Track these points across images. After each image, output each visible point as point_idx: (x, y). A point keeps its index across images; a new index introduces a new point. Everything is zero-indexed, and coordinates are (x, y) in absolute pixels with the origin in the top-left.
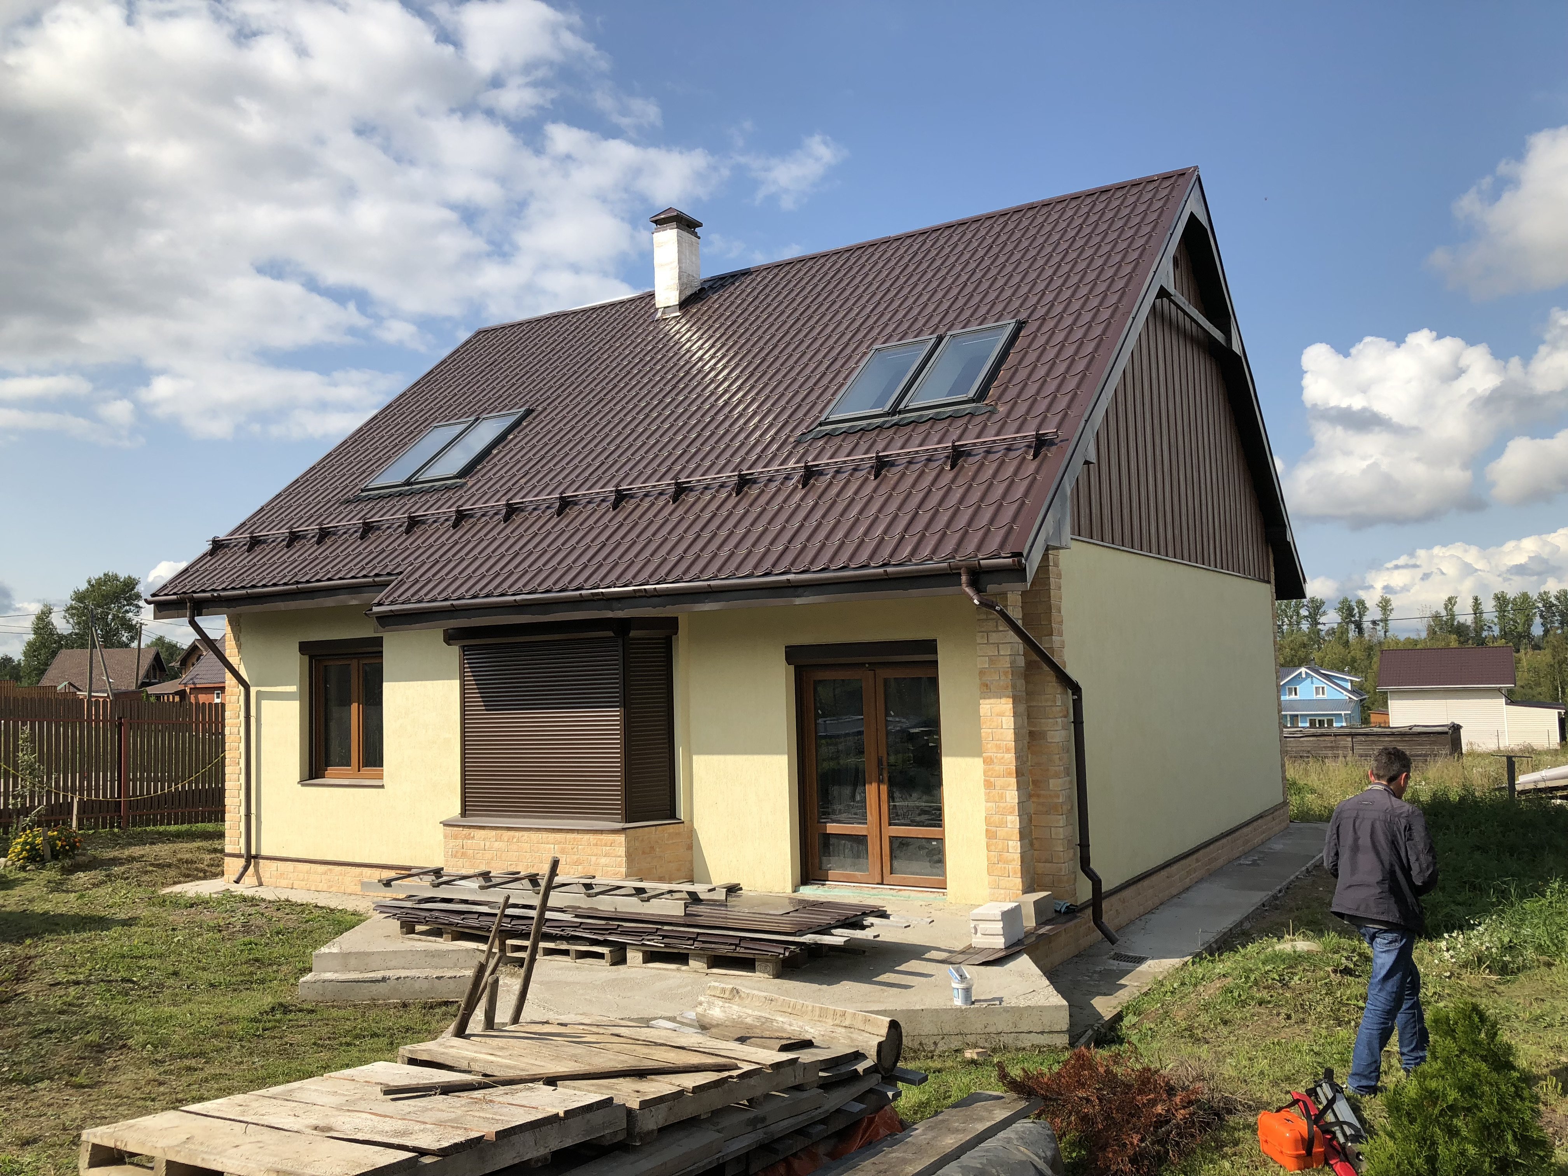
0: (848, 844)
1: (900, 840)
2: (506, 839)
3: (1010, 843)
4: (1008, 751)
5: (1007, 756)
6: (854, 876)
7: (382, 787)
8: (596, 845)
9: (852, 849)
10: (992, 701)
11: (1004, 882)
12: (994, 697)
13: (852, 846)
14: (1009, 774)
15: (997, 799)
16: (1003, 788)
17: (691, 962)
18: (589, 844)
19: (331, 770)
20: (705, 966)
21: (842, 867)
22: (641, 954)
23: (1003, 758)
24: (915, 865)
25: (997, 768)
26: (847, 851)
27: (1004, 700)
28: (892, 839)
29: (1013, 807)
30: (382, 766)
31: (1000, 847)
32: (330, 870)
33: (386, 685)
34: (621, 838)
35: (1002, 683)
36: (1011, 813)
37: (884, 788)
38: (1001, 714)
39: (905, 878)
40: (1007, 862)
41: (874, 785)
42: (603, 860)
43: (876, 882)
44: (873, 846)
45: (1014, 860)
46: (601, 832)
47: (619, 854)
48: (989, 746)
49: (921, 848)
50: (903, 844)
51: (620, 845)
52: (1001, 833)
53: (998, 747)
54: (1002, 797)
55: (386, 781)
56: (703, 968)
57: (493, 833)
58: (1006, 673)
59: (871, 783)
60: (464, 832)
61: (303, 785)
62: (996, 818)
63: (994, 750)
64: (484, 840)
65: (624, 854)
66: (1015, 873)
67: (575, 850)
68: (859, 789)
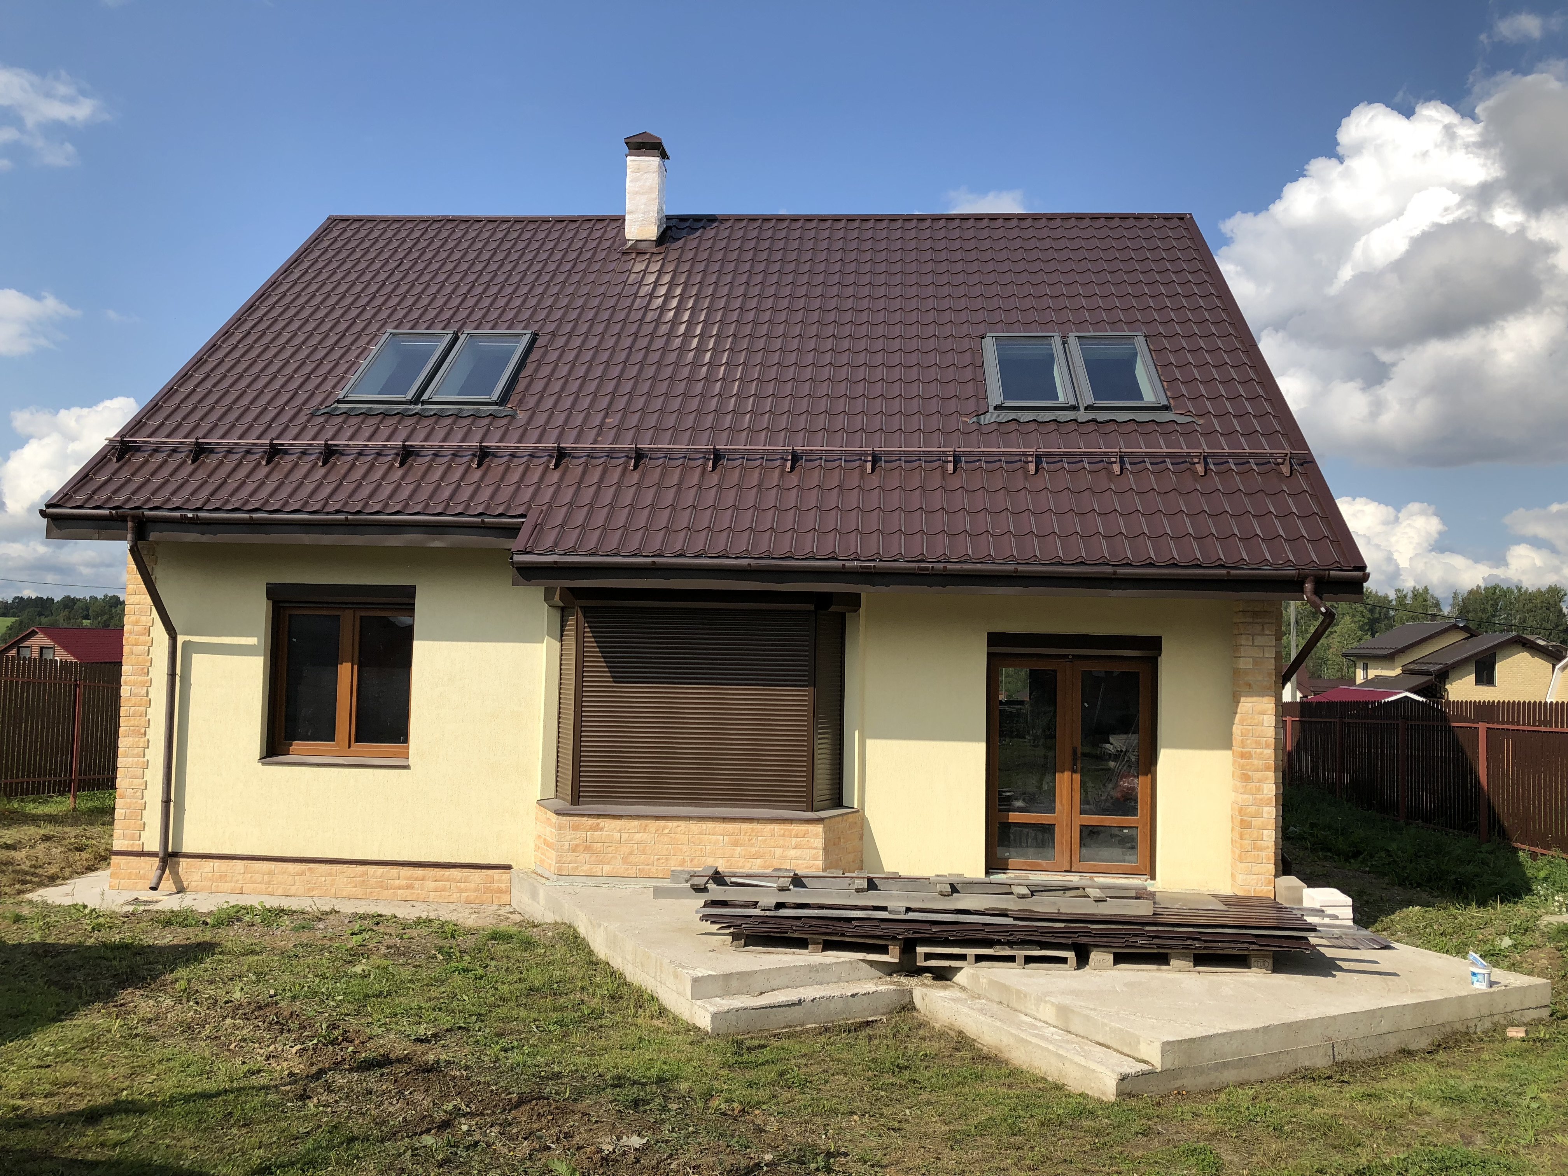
0: (1032, 833)
1: (1090, 828)
2: (653, 830)
3: (1265, 832)
4: (1267, 746)
5: (1269, 751)
6: (1039, 865)
7: (407, 767)
8: (783, 836)
9: (1035, 838)
10: (1254, 699)
11: (1256, 868)
12: (1256, 696)
13: (1036, 835)
14: (1267, 769)
15: (1254, 792)
16: (1260, 781)
17: (1172, 962)
18: (773, 836)
19: (297, 745)
20: (1192, 964)
21: (1025, 856)
22: (1111, 957)
23: (1262, 753)
24: (1105, 852)
25: (1256, 762)
26: (1030, 840)
27: (1266, 699)
28: (1083, 828)
29: (1271, 799)
30: (406, 741)
31: (1255, 836)
32: (310, 869)
33: (416, 644)
34: (819, 829)
35: (1265, 683)
36: (1268, 805)
37: (1077, 777)
38: (1263, 713)
39: (1095, 865)
40: (1261, 849)
41: (1067, 774)
42: (792, 853)
43: (1064, 869)
44: (1061, 836)
45: (1268, 847)
46: (791, 821)
47: (815, 845)
48: (1248, 742)
49: (1112, 836)
50: (1094, 833)
51: (816, 836)
52: (1256, 822)
53: (1258, 743)
54: (1259, 790)
55: (411, 761)
56: (1190, 967)
57: (635, 823)
58: (1269, 675)
59: (1063, 772)
60: (590, 823)
61: (264, 764)
62: (1253, 809)
63: (1254, 746)
64: (620, 831)
65: (821, 846)
66: (1269, 859)
67: (754, 841)
68: (1048, 778)
